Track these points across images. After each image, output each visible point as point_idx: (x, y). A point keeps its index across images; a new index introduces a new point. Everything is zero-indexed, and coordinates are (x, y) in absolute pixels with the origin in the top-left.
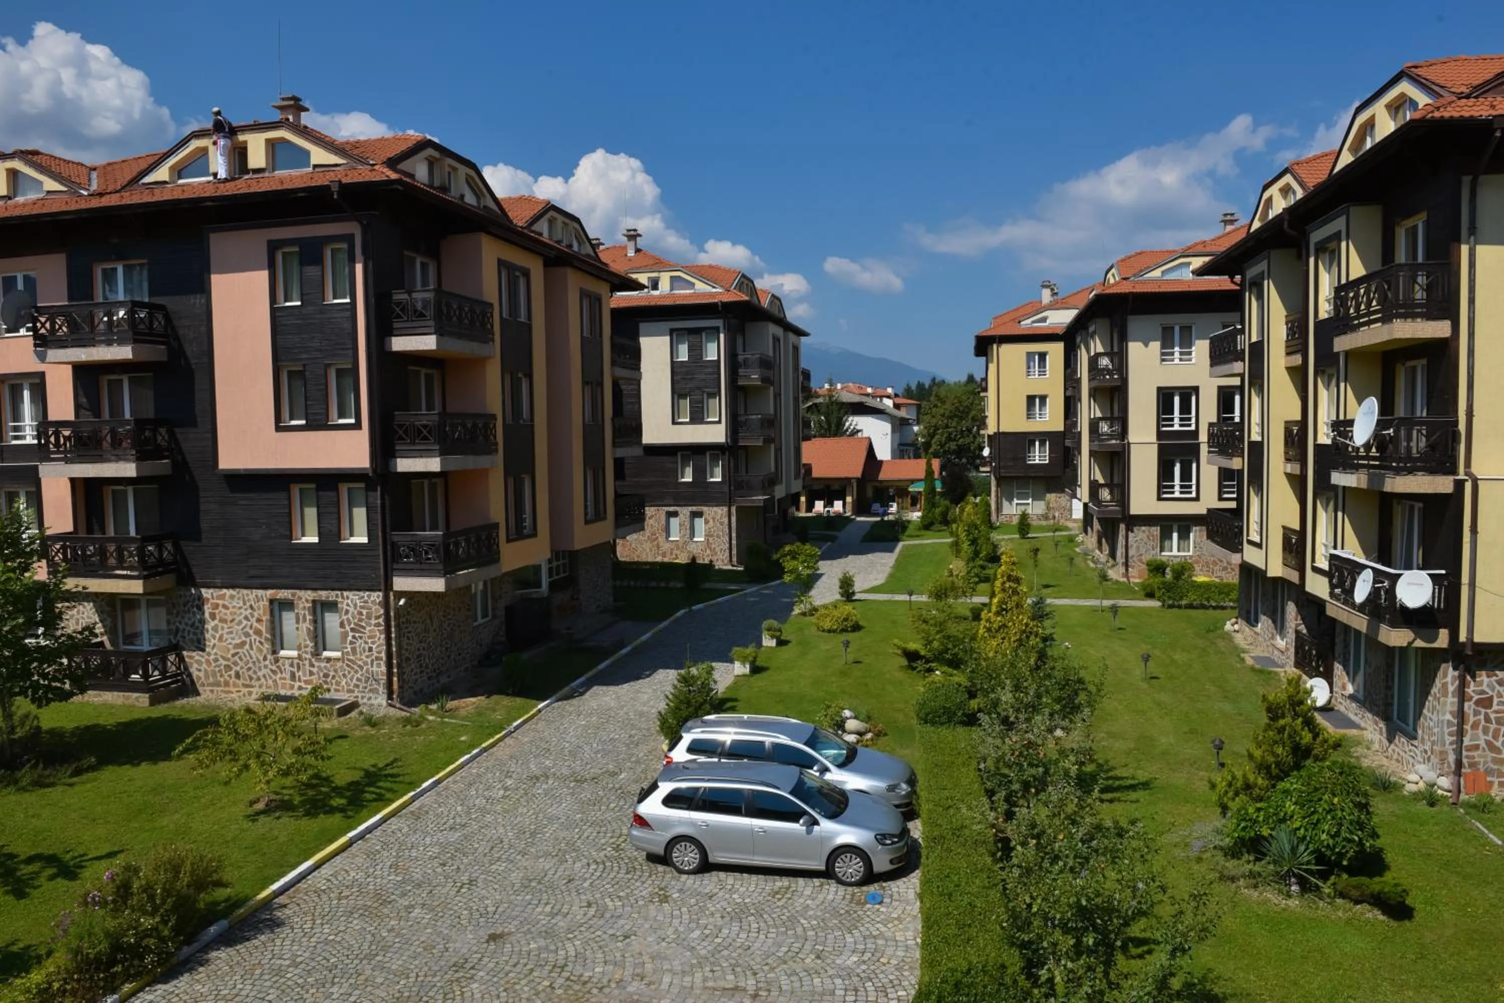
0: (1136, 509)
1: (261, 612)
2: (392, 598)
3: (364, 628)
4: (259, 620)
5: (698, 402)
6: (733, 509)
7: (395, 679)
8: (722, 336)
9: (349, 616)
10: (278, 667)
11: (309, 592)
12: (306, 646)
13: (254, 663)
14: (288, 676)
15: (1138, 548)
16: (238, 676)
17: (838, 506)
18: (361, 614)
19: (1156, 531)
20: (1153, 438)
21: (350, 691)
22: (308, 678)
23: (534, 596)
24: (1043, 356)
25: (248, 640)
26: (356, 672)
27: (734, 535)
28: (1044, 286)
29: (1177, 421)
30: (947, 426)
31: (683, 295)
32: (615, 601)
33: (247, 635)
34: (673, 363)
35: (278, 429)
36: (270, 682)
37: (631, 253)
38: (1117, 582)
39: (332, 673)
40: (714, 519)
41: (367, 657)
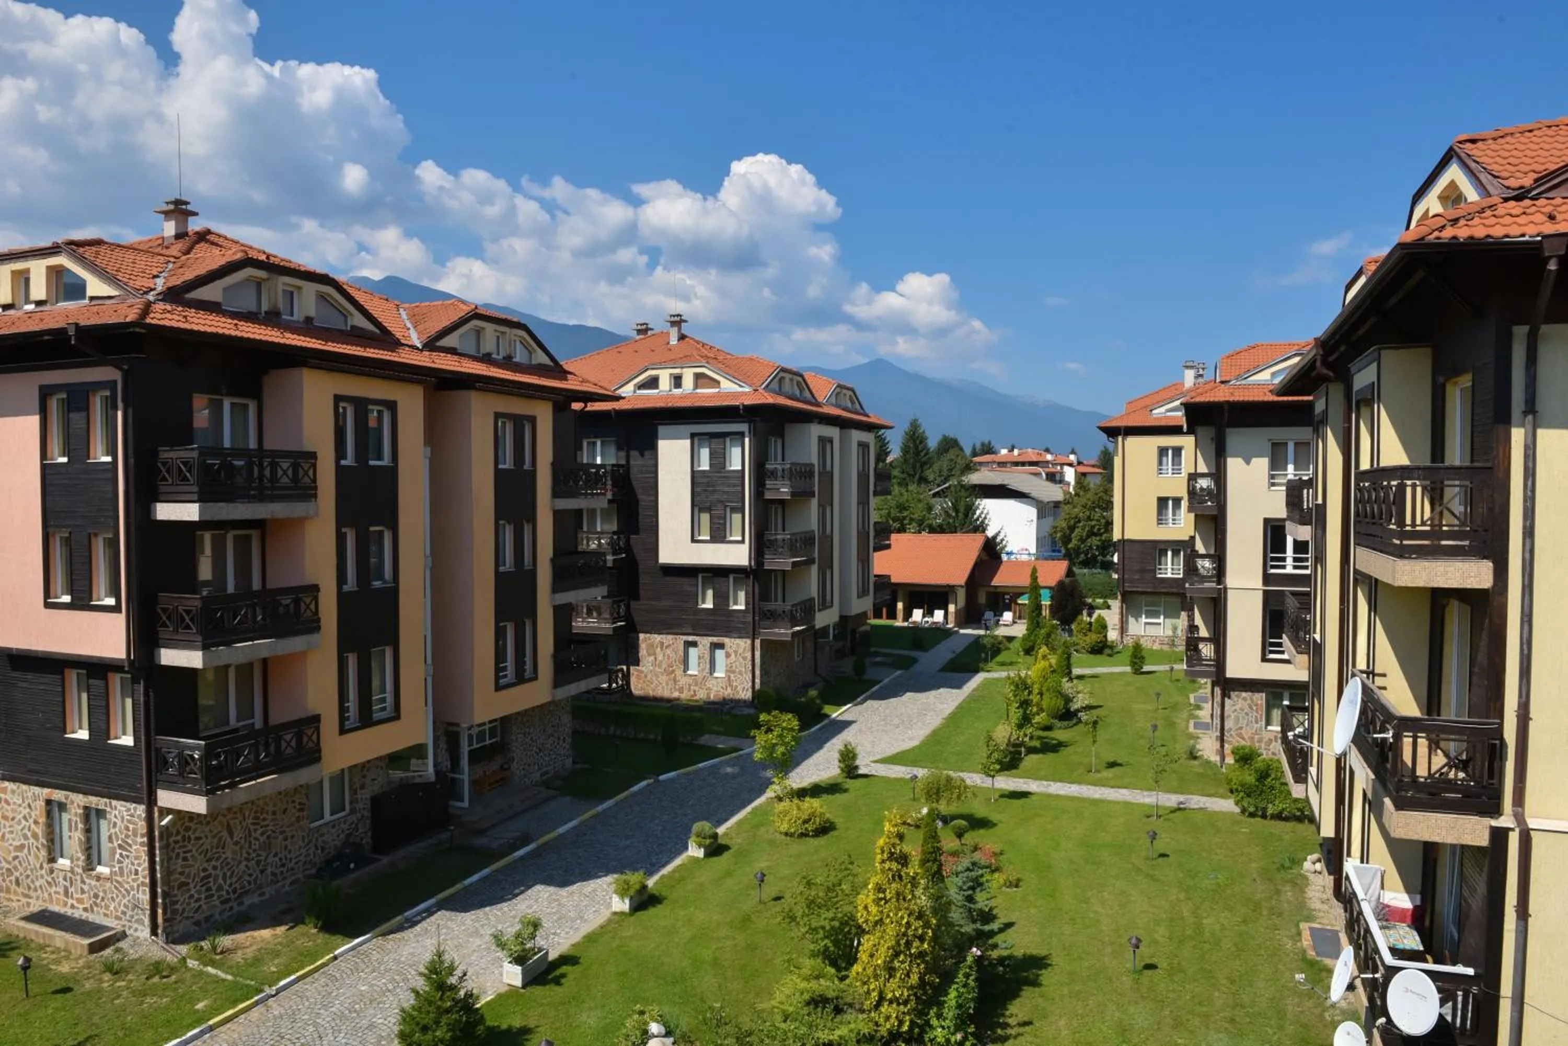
0: (1233, 670)
1: (38, 813)
2: (156, 814)
3: (130, 846)
4: (36, 822)
5: (720, 518)
6: (758, 642)
7: (160, 911)
8: (747, 440)
9: (117, 830)
10: (53, 878)
11: (81, 796)
12: (78, 859)
13: (32, 870)
14: (62, 890)
15: (1237, 719)
16: (18, 883)
17: (939, 615)
18: (127, 829)
19: (1260, 698)
20: (1258, 583)
21: (118, 918)
22: (79, 896)
23: (418, 781)
24: (1177, 451)
25: (26, 842)
26: (124, 896)
27: (758, 672)
28: (1187, 367)
29: (1289, 561)
30: (1089, 519)
31: (707, 396)
32: (574, 762)
33: (26, 837)
34: (693, 472)
35: (48, 605)
36: (46, 895)
37: (674, 341)
38: (1208, 762)
39: (101, 894)
40: (736, 652)
41: (134, 880)
